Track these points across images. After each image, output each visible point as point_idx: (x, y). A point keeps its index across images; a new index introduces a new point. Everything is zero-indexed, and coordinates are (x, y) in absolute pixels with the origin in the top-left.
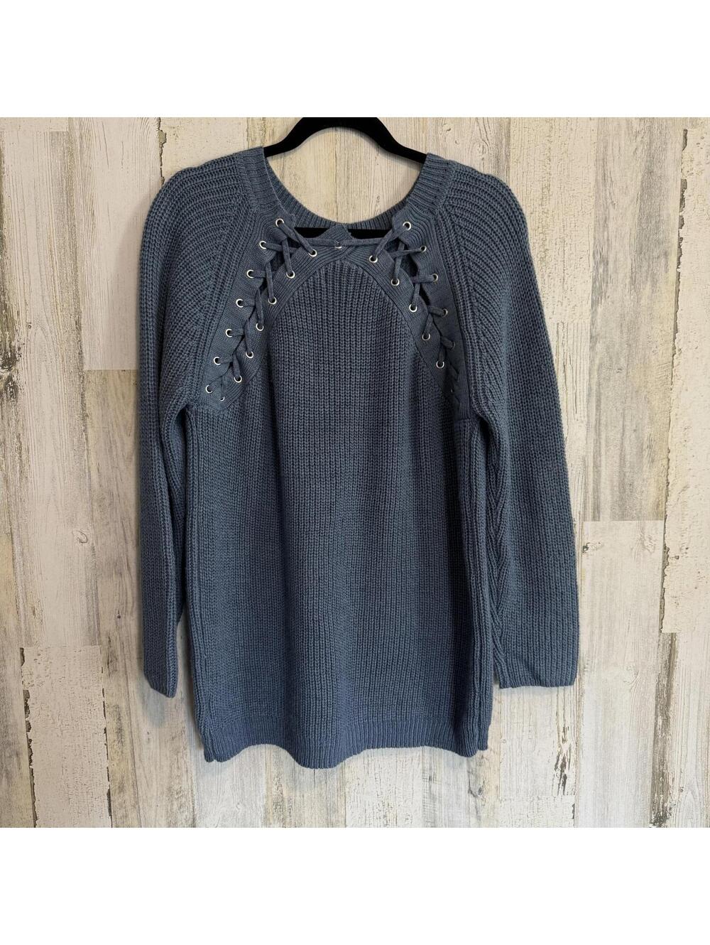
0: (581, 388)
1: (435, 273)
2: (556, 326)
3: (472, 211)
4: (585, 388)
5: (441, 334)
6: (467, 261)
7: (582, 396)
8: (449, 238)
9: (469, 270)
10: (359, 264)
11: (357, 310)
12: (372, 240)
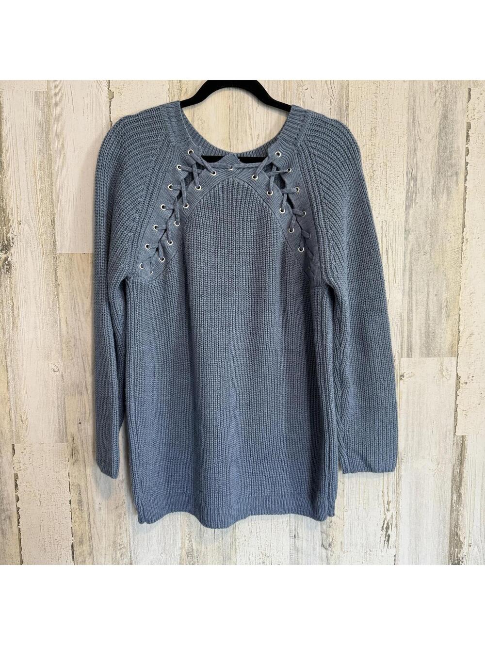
0: (399, 266)
1: (297, 186)
2: (381, 223)
3: (322, 144)
4: (401, 265)
5: (301, 229)
6: (319, 178)
7: (399, 272)
8: (307, 163)
9: (321, 185)
10: (245, 180)
11: (244, 212)
12: (254, 164)
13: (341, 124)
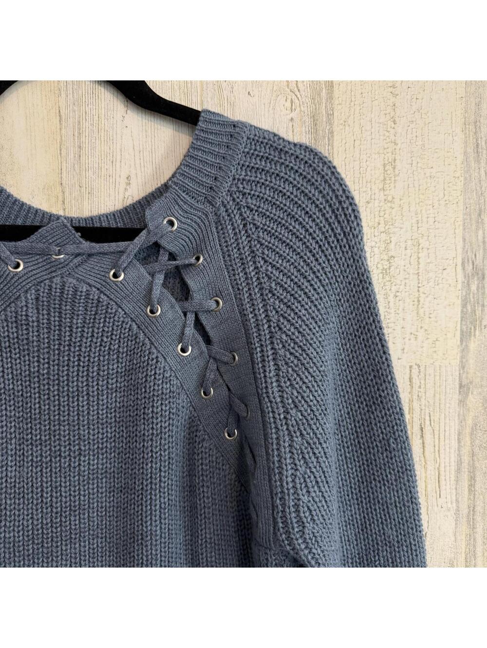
0: (447, 460)
1: (217, 296)
2: (408, 367)
3: (274, 200)
4: (453, 459)
5: (229, 389)
6: (266, 279)
7: (448, 473)
8: (238, 244)
9: (270, 295)
10: (93, 283)
11: (89, 356)
12: (113, 244)
13: (316, 154)
